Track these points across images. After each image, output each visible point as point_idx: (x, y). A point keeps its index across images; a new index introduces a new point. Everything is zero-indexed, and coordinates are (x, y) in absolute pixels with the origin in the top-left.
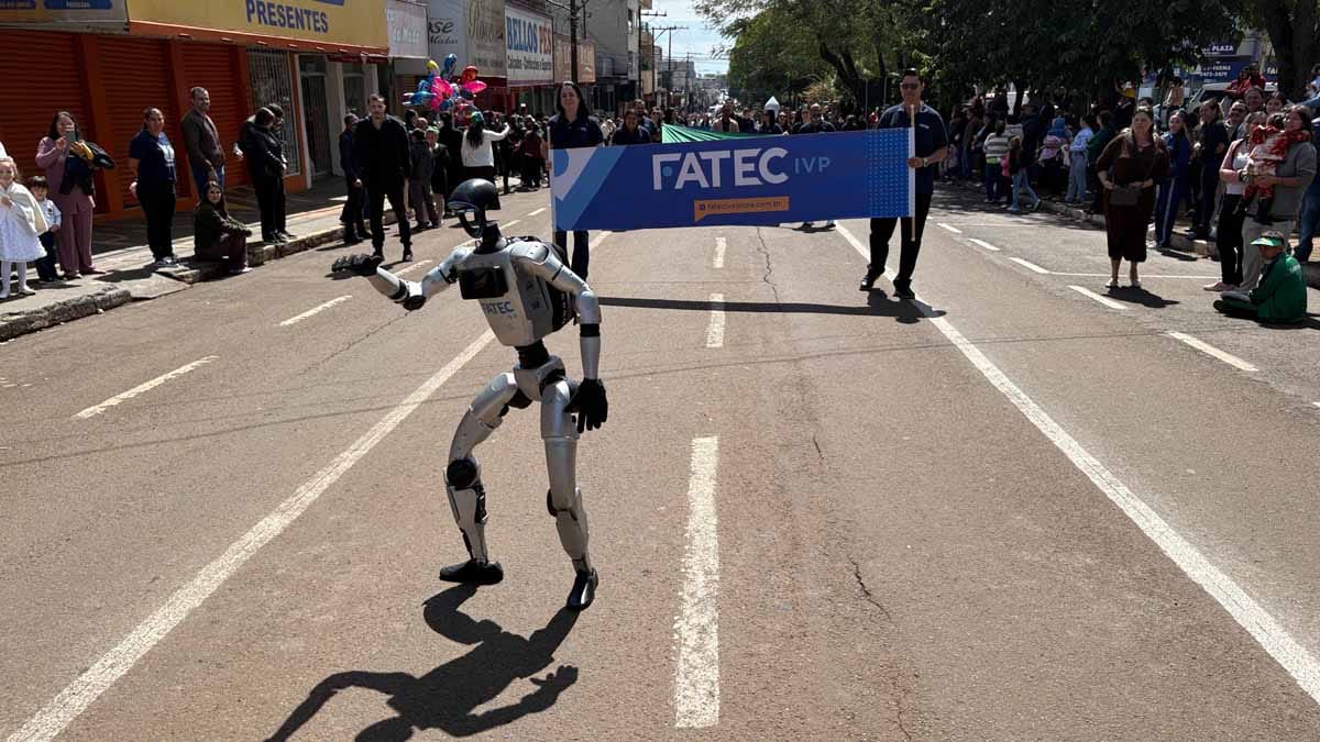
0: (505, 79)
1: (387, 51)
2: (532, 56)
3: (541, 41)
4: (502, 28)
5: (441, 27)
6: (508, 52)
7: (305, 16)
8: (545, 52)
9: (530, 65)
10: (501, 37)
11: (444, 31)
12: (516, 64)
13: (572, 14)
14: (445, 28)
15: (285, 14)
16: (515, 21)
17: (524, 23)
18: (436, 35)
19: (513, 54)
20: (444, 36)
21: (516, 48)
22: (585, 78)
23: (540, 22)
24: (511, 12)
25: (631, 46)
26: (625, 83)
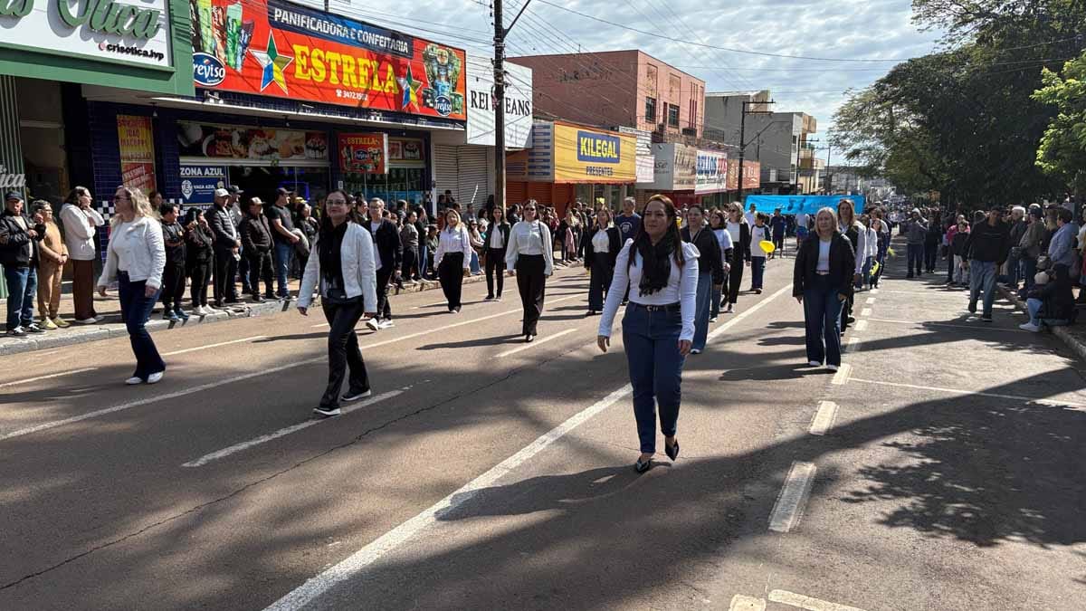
0: (694, 191)
2: (713, 176)
3: (719, 166)
5: (662, 165)
6: (697, 175)
9: (711, 181)
10: (693, 167)
12: (701, 181)
13: (741, 149)
16: (703, 157)
17: (709, 158)
18: (659, 170)
19: (700, 176)
22: (750, 186)
23: (720, 155)
24: (701, 153)
25: (794, 161)
26: (788, 186)
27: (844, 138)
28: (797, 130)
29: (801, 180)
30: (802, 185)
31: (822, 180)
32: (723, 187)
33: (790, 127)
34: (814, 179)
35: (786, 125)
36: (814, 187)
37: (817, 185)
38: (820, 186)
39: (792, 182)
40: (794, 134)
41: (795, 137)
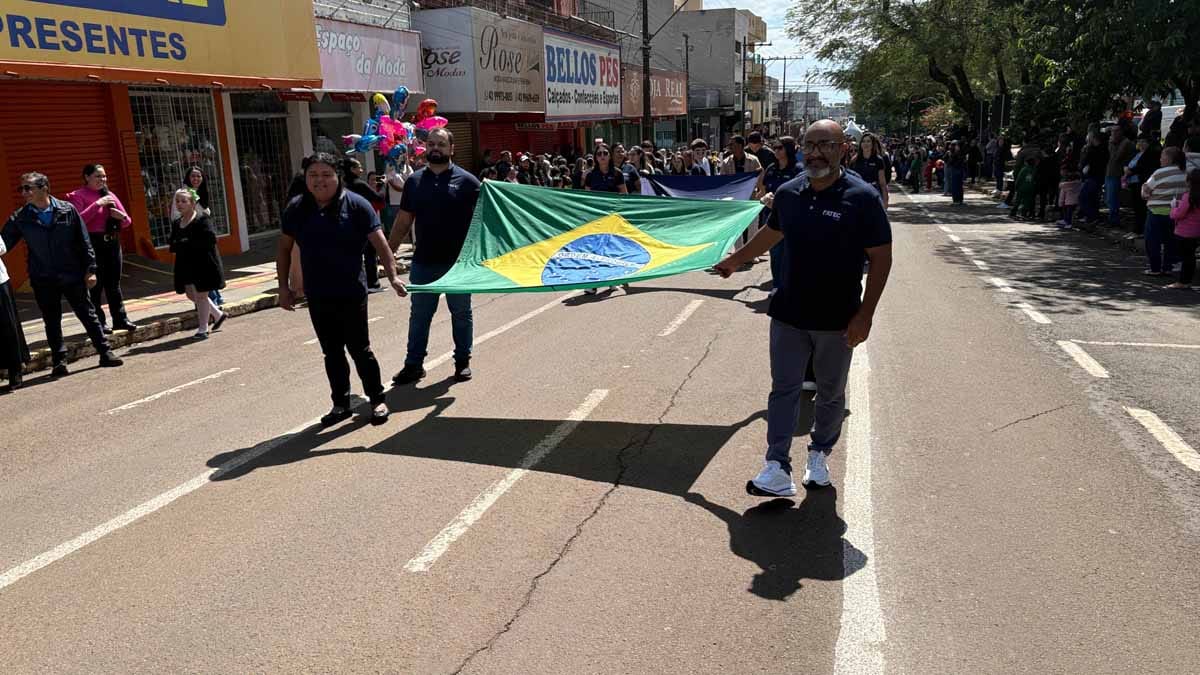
0: (543, 115)
1: (319, 83)
2: (588, 89)
3: (602, 73)
4: (539, 57)
5: (448, 57)
6: (548, 84)
7: (131, 40)
8: (609, 84)
9: (582, 98)
10: (537, 67)
11: (451, 62)
12: (564, 98)
13: (644, 42)
14: (452, 57)
15: (81, 33)
16: (560, 51)
17: (576, 53)
18: (442, 67)
19: (557, 87)
20: (450, 68)
21: (562, 80)
22: (672, 111)
23: (601, 52)
24: (554, 41)
25: (739, 78)
26: (732, 113)
27: (812, 24)
28: (741, 33)
29: (750, 105)
30: (751, 111)
31: (777, 106)
32: (613, 109)
33: (731, 29)
34: (767, 105)
35: (725, 26)
36: (767, 116)
37: (770, 112)
38: (774, 113)
39: (738, 107)
40: (737, 38)
41: (738, 44)
